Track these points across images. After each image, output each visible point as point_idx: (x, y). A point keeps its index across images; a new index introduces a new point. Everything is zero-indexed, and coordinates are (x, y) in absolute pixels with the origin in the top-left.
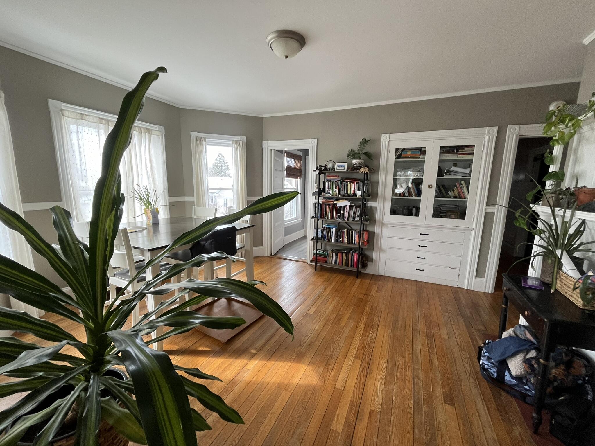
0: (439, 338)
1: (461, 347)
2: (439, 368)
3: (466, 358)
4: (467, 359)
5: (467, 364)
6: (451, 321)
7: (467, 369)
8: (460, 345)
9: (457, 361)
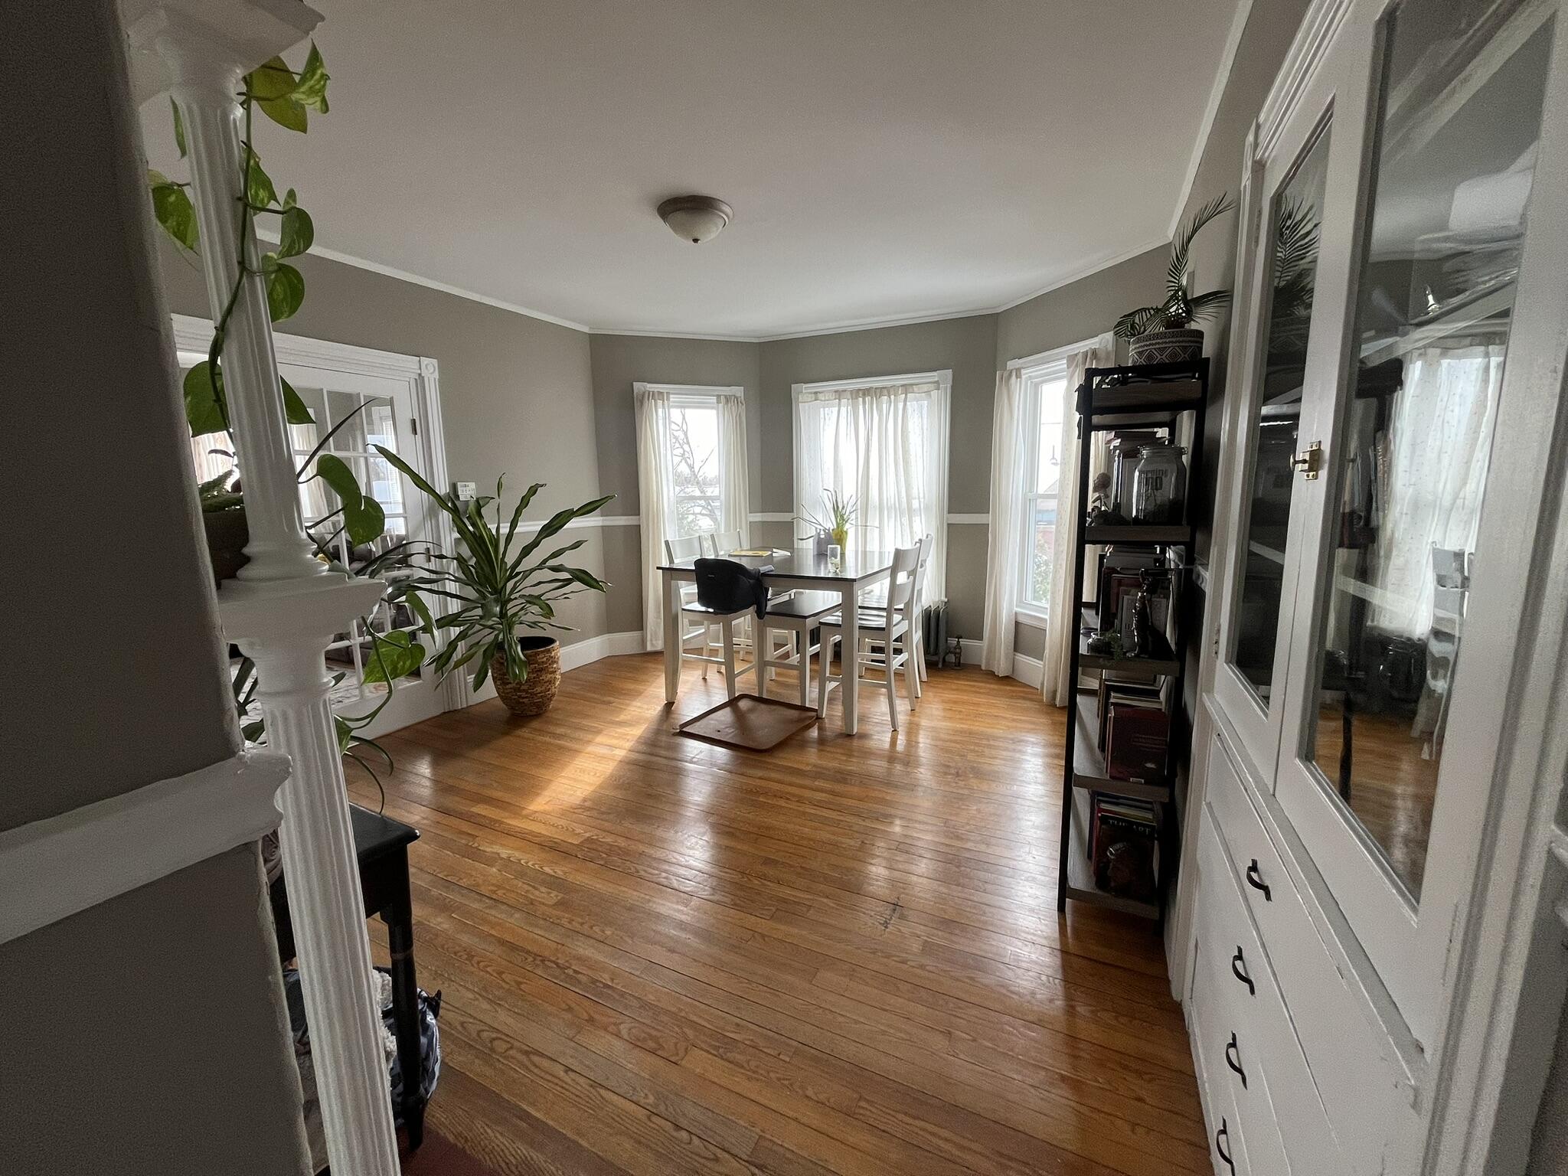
0: (589, 1015)
1: (527, 1053)
2: (491, 953)
3: (478, 1035)
4: (474, 1035)
5: (462, 1024)
6: (678, 1128)
7: (449, 1010)
8: (536, 1059)
9: (485, 1006)
